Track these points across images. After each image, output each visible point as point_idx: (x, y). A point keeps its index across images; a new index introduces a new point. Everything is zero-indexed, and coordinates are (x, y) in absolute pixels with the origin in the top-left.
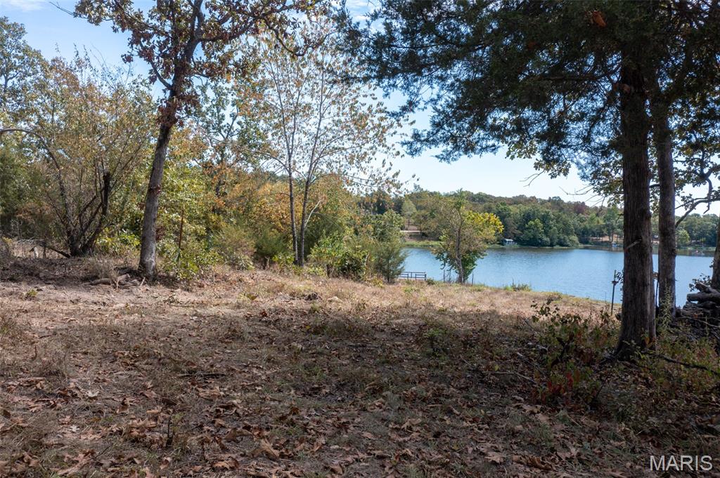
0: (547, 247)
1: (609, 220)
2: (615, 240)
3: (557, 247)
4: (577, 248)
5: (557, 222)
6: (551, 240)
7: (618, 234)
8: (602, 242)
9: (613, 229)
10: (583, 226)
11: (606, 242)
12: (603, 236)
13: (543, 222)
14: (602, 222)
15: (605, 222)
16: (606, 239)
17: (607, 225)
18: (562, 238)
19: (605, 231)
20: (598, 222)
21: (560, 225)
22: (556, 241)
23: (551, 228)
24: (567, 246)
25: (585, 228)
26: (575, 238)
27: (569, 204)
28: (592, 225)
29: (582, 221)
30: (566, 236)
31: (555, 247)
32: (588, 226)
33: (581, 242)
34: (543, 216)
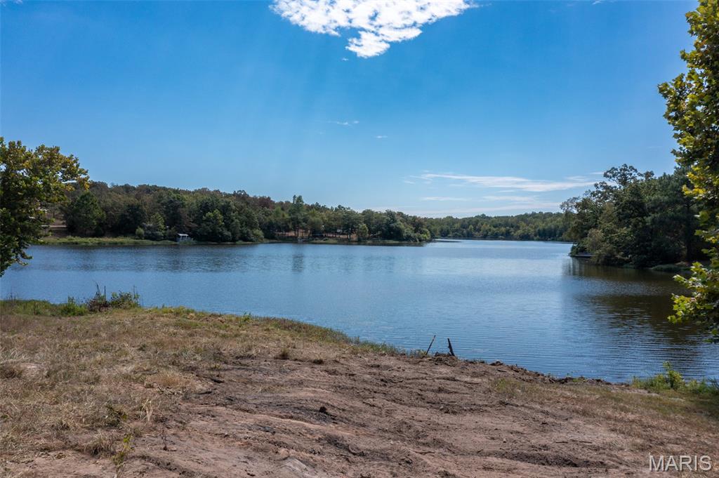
0: (229, 243)
1: (293, 213)
2: (300, 235)
3: (240, 242)
4: (262, 243)
5: (239, 214)
6: (232, 234)
7: (303, 228)
8: (288, 237)
9: (298, 222)
10: (268, 220)
11: (291, 237)
12: (288, 230)
13: (223, 214)
14: (287, 216)
15: (290, 215)
16: (292, 234)
17: (292, 219)
18: (246, 232)
19: (290, 226)
20: (283, 216)
21: (243, 217)
22: (239, 235)
23: (233, 221)
24: (251, 241)
25: (270, 223)
26: (260, 233)
27: (255, 199)
28: (277, 219)
29: (267, 214)
30: (249, 230)
31: (237, 243)
32: (273, 219)
33: (267, 237)
34: (223, 207)
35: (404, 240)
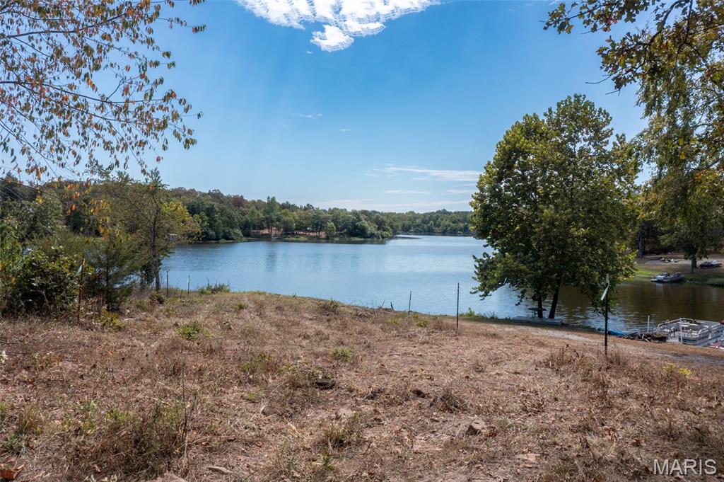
0: (213, 241)
1: (268, 213)
2: (274, 232)
3: (223, 240)
4: (241, 241)
5: (222, 215)
6: (216, 234)
7: (276, 226)
8: (263, 235)
9: (272, 221)
10: (244, 219)
11: (266, 234)
12: (263, 228)
13: (208, 215)
14: (261, 215)
15: (264, 215)
16: (266, 231)
17: (267, 219)
18: (227, 231)
19: (265, 225)
20: (258, 215)
21: (224, 218)
22: (222, 234)
23: (215, 221)
24: (232, 239)
25: (247, 221)
26: (238, 231)
27: (229, 197)
28: (253, 218)
29: (243, 214)
30: (230, 230)
31: (221, 241)
32: (249, 219)
33: (247, 235)
34: (208, 209)
35: (368, 237)
